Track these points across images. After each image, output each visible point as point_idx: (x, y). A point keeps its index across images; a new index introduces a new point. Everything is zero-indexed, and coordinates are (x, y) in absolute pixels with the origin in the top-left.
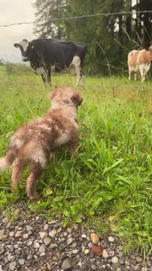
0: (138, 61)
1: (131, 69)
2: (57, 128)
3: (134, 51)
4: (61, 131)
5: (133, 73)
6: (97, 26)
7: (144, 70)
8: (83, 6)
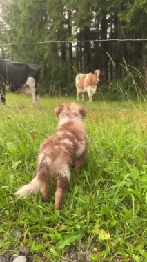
0: (85, 83)
1: (78, 90)
2: (76, 141)
3: (81, 75)
4: (79, 143)
5: (81, 94)
6: (46, 50)
7: (91, 92)
8: (31, 31)
